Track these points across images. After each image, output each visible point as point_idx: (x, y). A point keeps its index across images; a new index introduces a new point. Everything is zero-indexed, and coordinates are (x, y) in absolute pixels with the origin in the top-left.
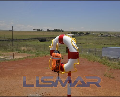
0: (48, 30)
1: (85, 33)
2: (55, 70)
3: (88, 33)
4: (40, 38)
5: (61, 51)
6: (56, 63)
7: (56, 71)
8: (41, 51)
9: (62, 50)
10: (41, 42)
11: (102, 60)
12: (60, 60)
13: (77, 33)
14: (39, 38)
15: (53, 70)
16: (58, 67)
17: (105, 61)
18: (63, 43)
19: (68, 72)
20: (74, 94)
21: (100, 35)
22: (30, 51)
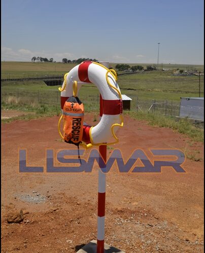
0: (65, 61)
1: (145, 68)
2: (70, 139)
3: (152, 67)
4: (49, 78)
5: (92, 105)
6: (73, 125)
7: (73, 143)
8: (50, 105)
9: (95, 104)
10: (50, 86)
11: (179, 125)
12: (81, 119)
13: (129, 67)
14: (46, 78)
15: (67, 141)
16: (76, 132)
17: (185, 126)
18: (88, 81)
19: (100, 145)
20: (116, 193)
21: (177, 72)
22: (25, 105)
